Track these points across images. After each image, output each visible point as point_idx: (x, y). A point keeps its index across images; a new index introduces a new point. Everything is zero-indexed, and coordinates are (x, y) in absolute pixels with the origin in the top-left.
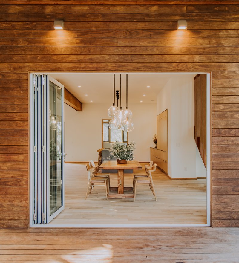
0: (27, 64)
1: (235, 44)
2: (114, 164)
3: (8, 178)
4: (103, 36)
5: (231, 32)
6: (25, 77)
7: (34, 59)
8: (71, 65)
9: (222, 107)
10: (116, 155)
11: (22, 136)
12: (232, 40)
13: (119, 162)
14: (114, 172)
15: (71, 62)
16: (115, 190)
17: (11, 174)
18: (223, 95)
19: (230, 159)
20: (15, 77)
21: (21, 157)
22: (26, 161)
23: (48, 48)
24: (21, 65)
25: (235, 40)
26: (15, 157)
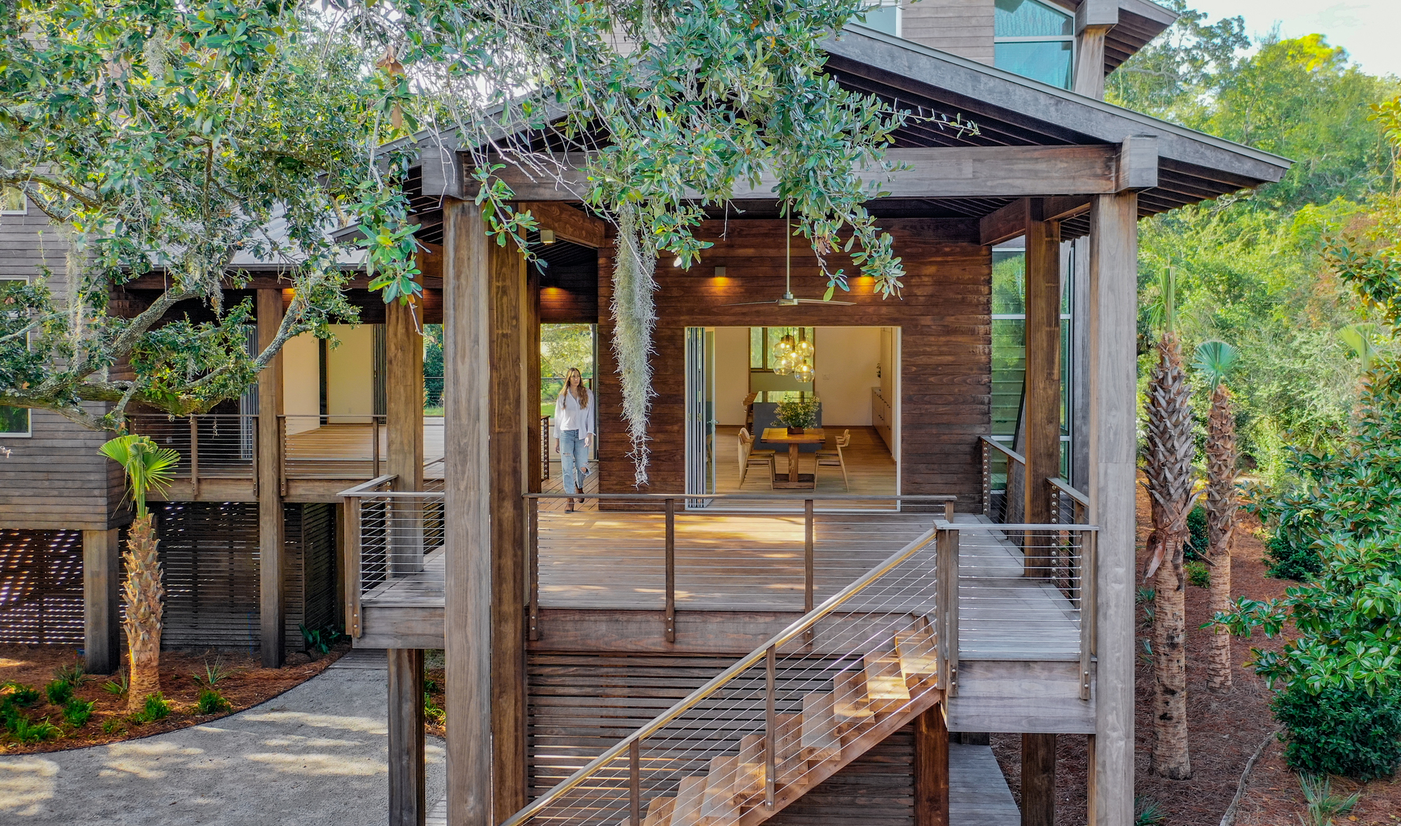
0: (682, 318)
1: (930, 293)
2: (782, 435)
3: (660, 452)
4: (773, 283)
5: (926, 279)
6: (679, 333)
7: (691, 312)
8: (733, 318)
9: (914, 369)
10: (787, 419)
11: (676, 402)
12: (927, 288)
13: (790, 432)
14: (782, 448)
15: (734, 314)
16: (784, 478)
17: (664, 448)
18: (917, 354)
19: (923, 431)
20: (669, 332)
21: (676, 428)
22: (681, 431)
23: (708, 299)
24: (676, 318)
25: (931, 288)
26: (669, 428)
